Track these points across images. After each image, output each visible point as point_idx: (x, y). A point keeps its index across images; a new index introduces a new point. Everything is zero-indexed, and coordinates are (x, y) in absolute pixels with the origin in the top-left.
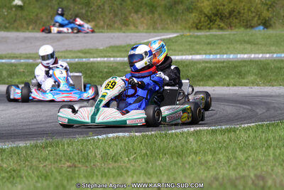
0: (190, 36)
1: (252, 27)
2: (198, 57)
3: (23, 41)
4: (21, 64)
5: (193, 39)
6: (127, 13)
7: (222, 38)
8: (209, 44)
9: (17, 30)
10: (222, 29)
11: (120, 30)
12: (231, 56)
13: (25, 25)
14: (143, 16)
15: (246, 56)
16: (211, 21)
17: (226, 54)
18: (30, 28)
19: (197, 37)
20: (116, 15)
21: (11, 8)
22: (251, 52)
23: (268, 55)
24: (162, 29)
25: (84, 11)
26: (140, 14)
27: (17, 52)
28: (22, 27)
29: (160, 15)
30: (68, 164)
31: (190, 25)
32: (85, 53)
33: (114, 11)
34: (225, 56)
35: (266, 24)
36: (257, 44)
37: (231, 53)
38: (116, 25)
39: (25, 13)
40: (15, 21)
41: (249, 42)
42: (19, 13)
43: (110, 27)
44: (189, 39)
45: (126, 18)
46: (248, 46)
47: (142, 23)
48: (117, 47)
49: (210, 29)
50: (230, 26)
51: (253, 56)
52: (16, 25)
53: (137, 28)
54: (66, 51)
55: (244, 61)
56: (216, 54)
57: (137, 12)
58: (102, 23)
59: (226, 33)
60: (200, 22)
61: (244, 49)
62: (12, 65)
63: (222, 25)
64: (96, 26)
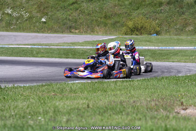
0: (122, 38)
1: (151, 34)
3: (44, 38)
4: (42, 48)
6: (94, 26)
7: (136, 39)
9: (43, 32)
10: (137, 35)
11: (90, 34)
12: (140, 47)
13: (47, 30)
14: (101, 28)
15: (147, 48)
16: (132, 31)
18: (49, 32)
19: (125, 38)
20: (88, 27)
21: (40, 23)
22: (149, 46)
23: (157, 48)
24: (110, 34)
25: (74, 25)
26: (100, 27)
27: (42, 43)
28: (45, 31)
29: (109, 27)
30: (53, 94)
31: (122, 33)
32: (73, 44)
33: (88, 25)
34: (137, 47)
35: (158, 33)
36: (153, 42)
37: (140, 46)
38: (88, 32)
39: (46, 25)
40: (42, 28)
41: (149, 41)
42: (45, 25)
43: (86, 32)
45: (93, 29)
46: (148, 43)
47: (100, 31)
48: (88, 42)
49: (132, 34)
50: (141, 34)
51: (150, 48)
52: (42, 30)
53: (98, 33)
54: (64, 43)
55: (145, 50)
57: (98, 26)
58: (82, 30)
59: (139, 37)
60: (127, 32)
61: (146, 44)
62: (38, 48)
63: (137, 33)
64: (79, 32)
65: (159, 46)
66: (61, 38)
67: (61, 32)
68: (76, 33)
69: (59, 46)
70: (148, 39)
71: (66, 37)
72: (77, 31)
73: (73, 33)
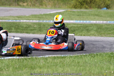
0: (70, 11)
2: (72, 21)
5: (71, 13)
7: (85, 13)
8: (78, 15)
10: (86, 8)
11: (38, 7)
12: (88, 22)
14: (49, 1)
15: (94, 22)
16: (82, 5)
17: (86, 20)
19: (74, 12)
23: (105, 22)
24: (59, 7)
31: (71, 6)
32: (19, 18)
34: (85, 22)
35: (108, 7)
36: (102, 16)
37: (88, 20)
38: (37, 5)
41: (97, 15)
43: (34, 5)
44: (70, 13)
45: (42, 2)
46: (97, 17)
47: (49, 4)
48: (35, 15)
49: (81, 8)
50: (91, 7)
51: (98, 22)
53: (46, 6)
54: (10, 16)
56: (81, 20)
58: (30, 4)
60: (76, 5)
61: (95, 18)
63: (87, 6)
64: (27, 5)
65: (108, 21)
66: (8, 11)
67: (8, 5)
68: (24, 6)
69: (4, 19)
70: (97, 13)
71: (12, 10)
72: (25, 4)
73: (20, 6)
